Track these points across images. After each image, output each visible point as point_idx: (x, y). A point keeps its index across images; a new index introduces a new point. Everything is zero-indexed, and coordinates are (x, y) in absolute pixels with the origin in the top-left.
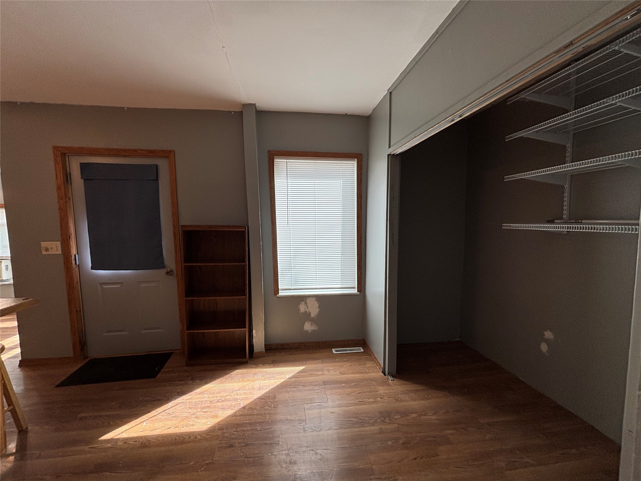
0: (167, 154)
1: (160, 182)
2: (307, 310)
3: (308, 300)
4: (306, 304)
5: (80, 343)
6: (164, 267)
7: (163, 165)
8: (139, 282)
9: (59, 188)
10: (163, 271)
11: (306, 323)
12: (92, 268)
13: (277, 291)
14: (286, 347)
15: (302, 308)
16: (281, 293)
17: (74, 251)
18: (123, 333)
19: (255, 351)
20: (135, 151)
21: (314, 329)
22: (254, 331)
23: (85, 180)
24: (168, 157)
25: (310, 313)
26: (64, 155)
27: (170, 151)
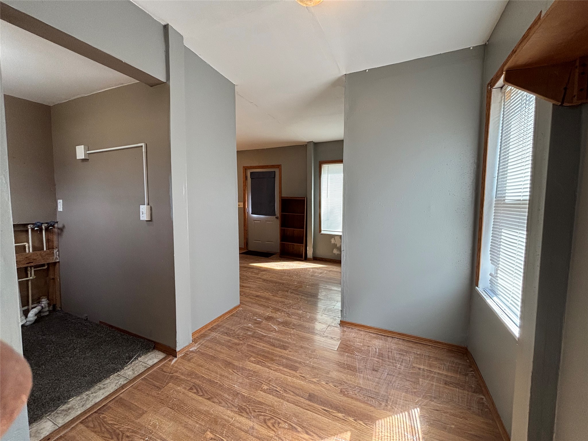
0: (279, 166)
1: (276, 178)
2: (335, 242)
3: (336, 237)
4: (335, 239)
5: (246, 243)
6: (275, 215)
7: (277, 171)
8: (266, 221)
9: (244, 182)
10: (275, 217)
11: (334, 250)
12: (252, 214)
13: (320, 231)
14: (324, 260)
15: (333, 241)
16: (322, 232)
17: (246, 207)
18: (259, 242)
19: (308, 257)
20: (267, 166)
21: (338, 253)
22: (308, 248)
23: (251, 179)
24: (279, 168)
25: (337, 244)
26: (246, 169)
27: (280, 165)
